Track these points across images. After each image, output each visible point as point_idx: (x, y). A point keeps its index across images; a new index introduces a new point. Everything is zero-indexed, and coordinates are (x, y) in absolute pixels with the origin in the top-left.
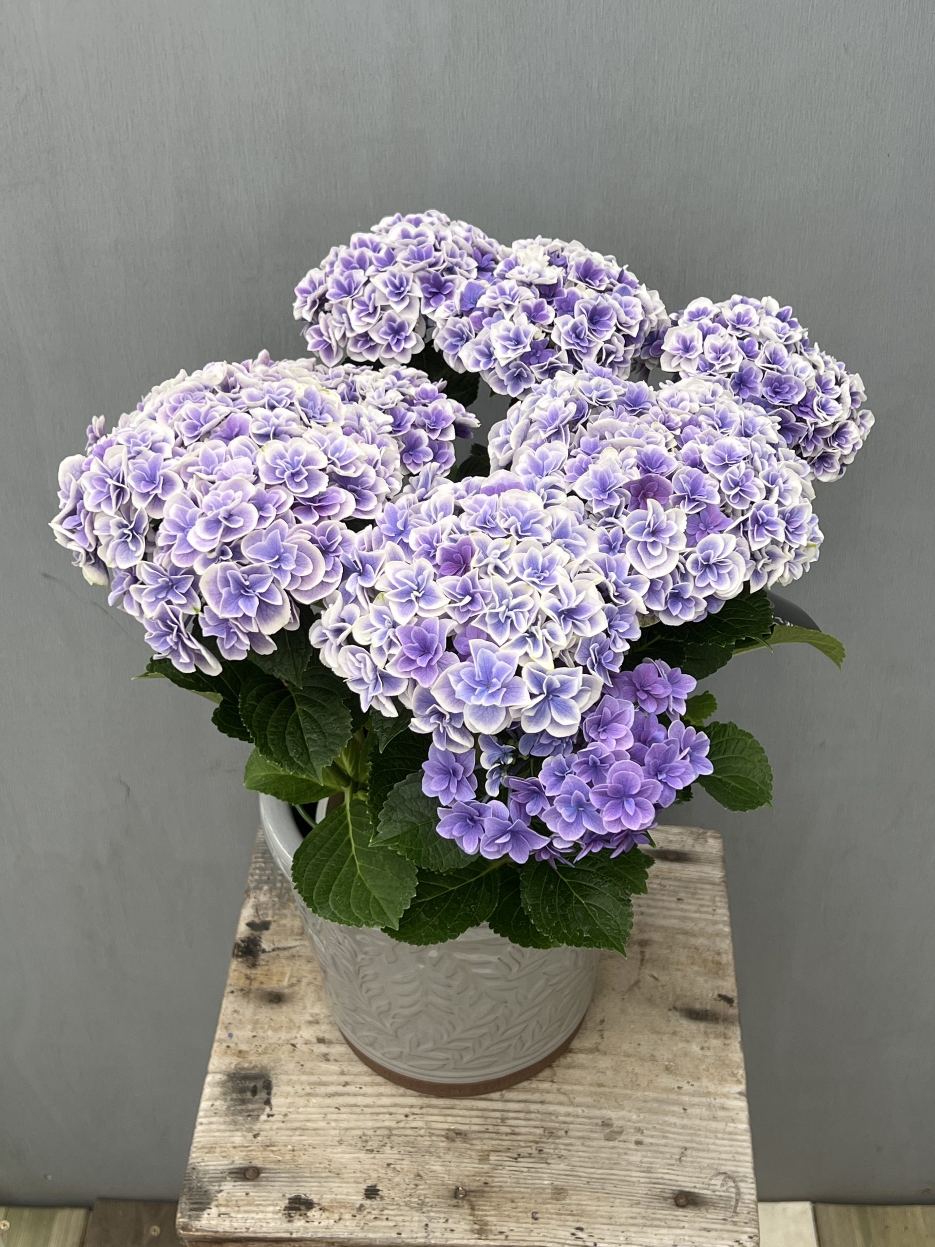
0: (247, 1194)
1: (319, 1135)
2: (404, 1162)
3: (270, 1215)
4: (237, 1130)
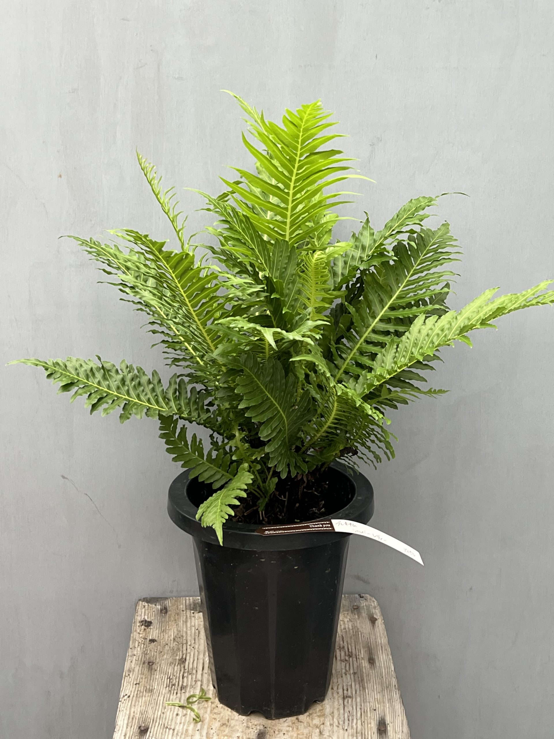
0: (154, 611)
3: (143, 617)
4: (186, 606)
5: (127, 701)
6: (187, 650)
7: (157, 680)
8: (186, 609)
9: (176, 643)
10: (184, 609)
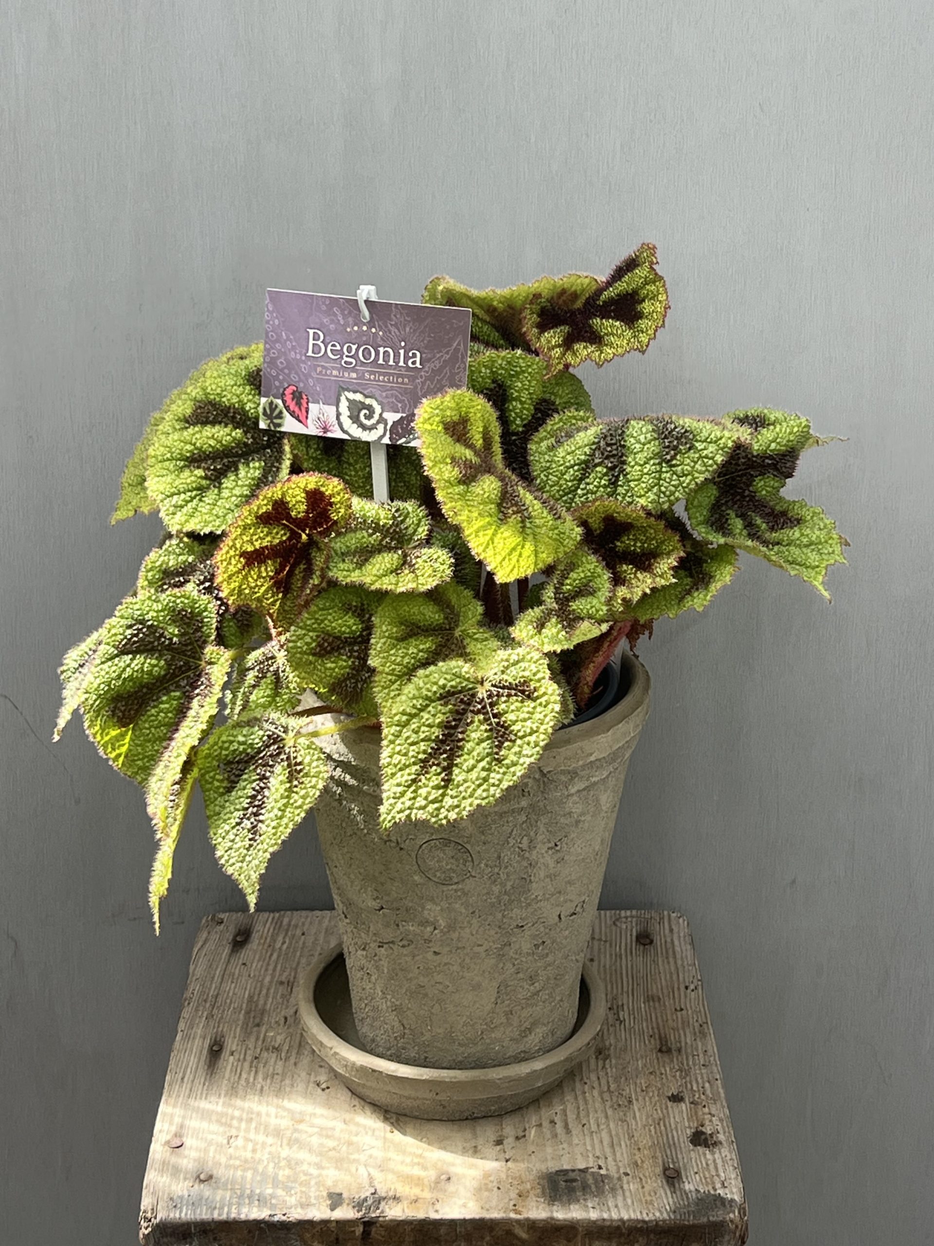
0: (696, 1173)
1: (617, 1135)
2: (638, 1082)
3: (717, 1156)
4: (622, 1187)
5: (687, 980)
6: (599, 1078)
7: (644, 1017)
8: (619, 1179)
9: (624, 1093)
10: (625, 1179)
